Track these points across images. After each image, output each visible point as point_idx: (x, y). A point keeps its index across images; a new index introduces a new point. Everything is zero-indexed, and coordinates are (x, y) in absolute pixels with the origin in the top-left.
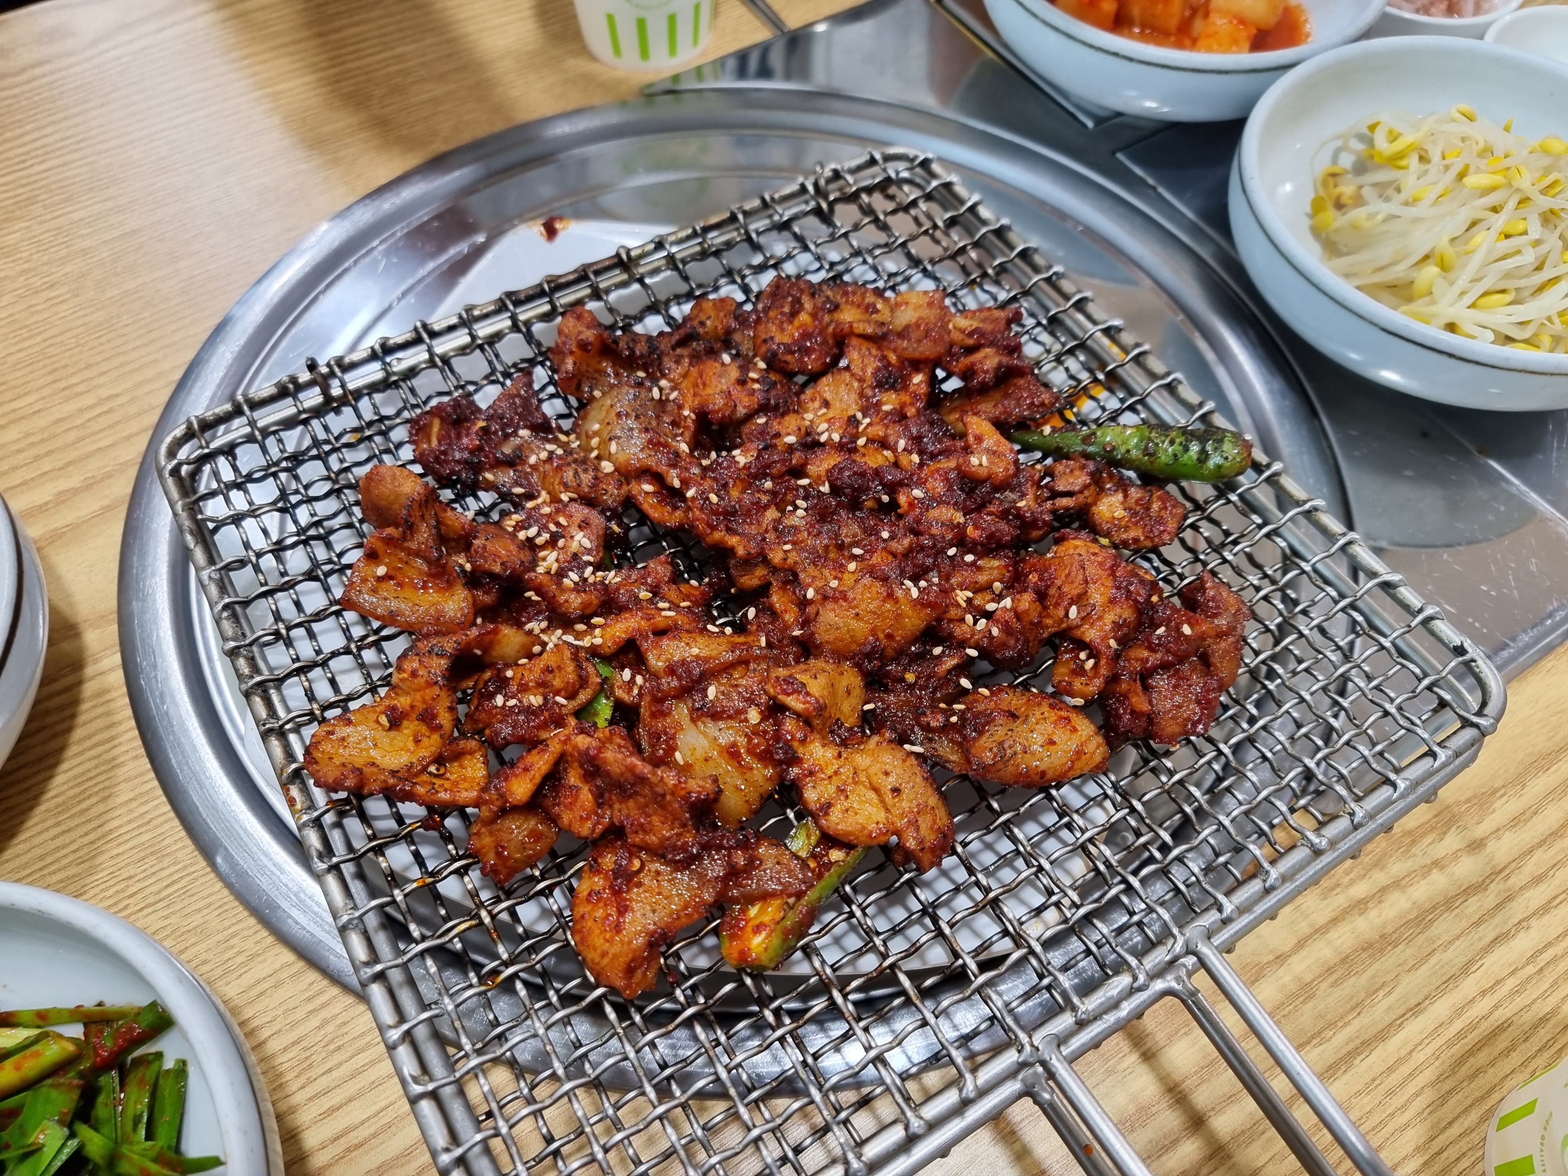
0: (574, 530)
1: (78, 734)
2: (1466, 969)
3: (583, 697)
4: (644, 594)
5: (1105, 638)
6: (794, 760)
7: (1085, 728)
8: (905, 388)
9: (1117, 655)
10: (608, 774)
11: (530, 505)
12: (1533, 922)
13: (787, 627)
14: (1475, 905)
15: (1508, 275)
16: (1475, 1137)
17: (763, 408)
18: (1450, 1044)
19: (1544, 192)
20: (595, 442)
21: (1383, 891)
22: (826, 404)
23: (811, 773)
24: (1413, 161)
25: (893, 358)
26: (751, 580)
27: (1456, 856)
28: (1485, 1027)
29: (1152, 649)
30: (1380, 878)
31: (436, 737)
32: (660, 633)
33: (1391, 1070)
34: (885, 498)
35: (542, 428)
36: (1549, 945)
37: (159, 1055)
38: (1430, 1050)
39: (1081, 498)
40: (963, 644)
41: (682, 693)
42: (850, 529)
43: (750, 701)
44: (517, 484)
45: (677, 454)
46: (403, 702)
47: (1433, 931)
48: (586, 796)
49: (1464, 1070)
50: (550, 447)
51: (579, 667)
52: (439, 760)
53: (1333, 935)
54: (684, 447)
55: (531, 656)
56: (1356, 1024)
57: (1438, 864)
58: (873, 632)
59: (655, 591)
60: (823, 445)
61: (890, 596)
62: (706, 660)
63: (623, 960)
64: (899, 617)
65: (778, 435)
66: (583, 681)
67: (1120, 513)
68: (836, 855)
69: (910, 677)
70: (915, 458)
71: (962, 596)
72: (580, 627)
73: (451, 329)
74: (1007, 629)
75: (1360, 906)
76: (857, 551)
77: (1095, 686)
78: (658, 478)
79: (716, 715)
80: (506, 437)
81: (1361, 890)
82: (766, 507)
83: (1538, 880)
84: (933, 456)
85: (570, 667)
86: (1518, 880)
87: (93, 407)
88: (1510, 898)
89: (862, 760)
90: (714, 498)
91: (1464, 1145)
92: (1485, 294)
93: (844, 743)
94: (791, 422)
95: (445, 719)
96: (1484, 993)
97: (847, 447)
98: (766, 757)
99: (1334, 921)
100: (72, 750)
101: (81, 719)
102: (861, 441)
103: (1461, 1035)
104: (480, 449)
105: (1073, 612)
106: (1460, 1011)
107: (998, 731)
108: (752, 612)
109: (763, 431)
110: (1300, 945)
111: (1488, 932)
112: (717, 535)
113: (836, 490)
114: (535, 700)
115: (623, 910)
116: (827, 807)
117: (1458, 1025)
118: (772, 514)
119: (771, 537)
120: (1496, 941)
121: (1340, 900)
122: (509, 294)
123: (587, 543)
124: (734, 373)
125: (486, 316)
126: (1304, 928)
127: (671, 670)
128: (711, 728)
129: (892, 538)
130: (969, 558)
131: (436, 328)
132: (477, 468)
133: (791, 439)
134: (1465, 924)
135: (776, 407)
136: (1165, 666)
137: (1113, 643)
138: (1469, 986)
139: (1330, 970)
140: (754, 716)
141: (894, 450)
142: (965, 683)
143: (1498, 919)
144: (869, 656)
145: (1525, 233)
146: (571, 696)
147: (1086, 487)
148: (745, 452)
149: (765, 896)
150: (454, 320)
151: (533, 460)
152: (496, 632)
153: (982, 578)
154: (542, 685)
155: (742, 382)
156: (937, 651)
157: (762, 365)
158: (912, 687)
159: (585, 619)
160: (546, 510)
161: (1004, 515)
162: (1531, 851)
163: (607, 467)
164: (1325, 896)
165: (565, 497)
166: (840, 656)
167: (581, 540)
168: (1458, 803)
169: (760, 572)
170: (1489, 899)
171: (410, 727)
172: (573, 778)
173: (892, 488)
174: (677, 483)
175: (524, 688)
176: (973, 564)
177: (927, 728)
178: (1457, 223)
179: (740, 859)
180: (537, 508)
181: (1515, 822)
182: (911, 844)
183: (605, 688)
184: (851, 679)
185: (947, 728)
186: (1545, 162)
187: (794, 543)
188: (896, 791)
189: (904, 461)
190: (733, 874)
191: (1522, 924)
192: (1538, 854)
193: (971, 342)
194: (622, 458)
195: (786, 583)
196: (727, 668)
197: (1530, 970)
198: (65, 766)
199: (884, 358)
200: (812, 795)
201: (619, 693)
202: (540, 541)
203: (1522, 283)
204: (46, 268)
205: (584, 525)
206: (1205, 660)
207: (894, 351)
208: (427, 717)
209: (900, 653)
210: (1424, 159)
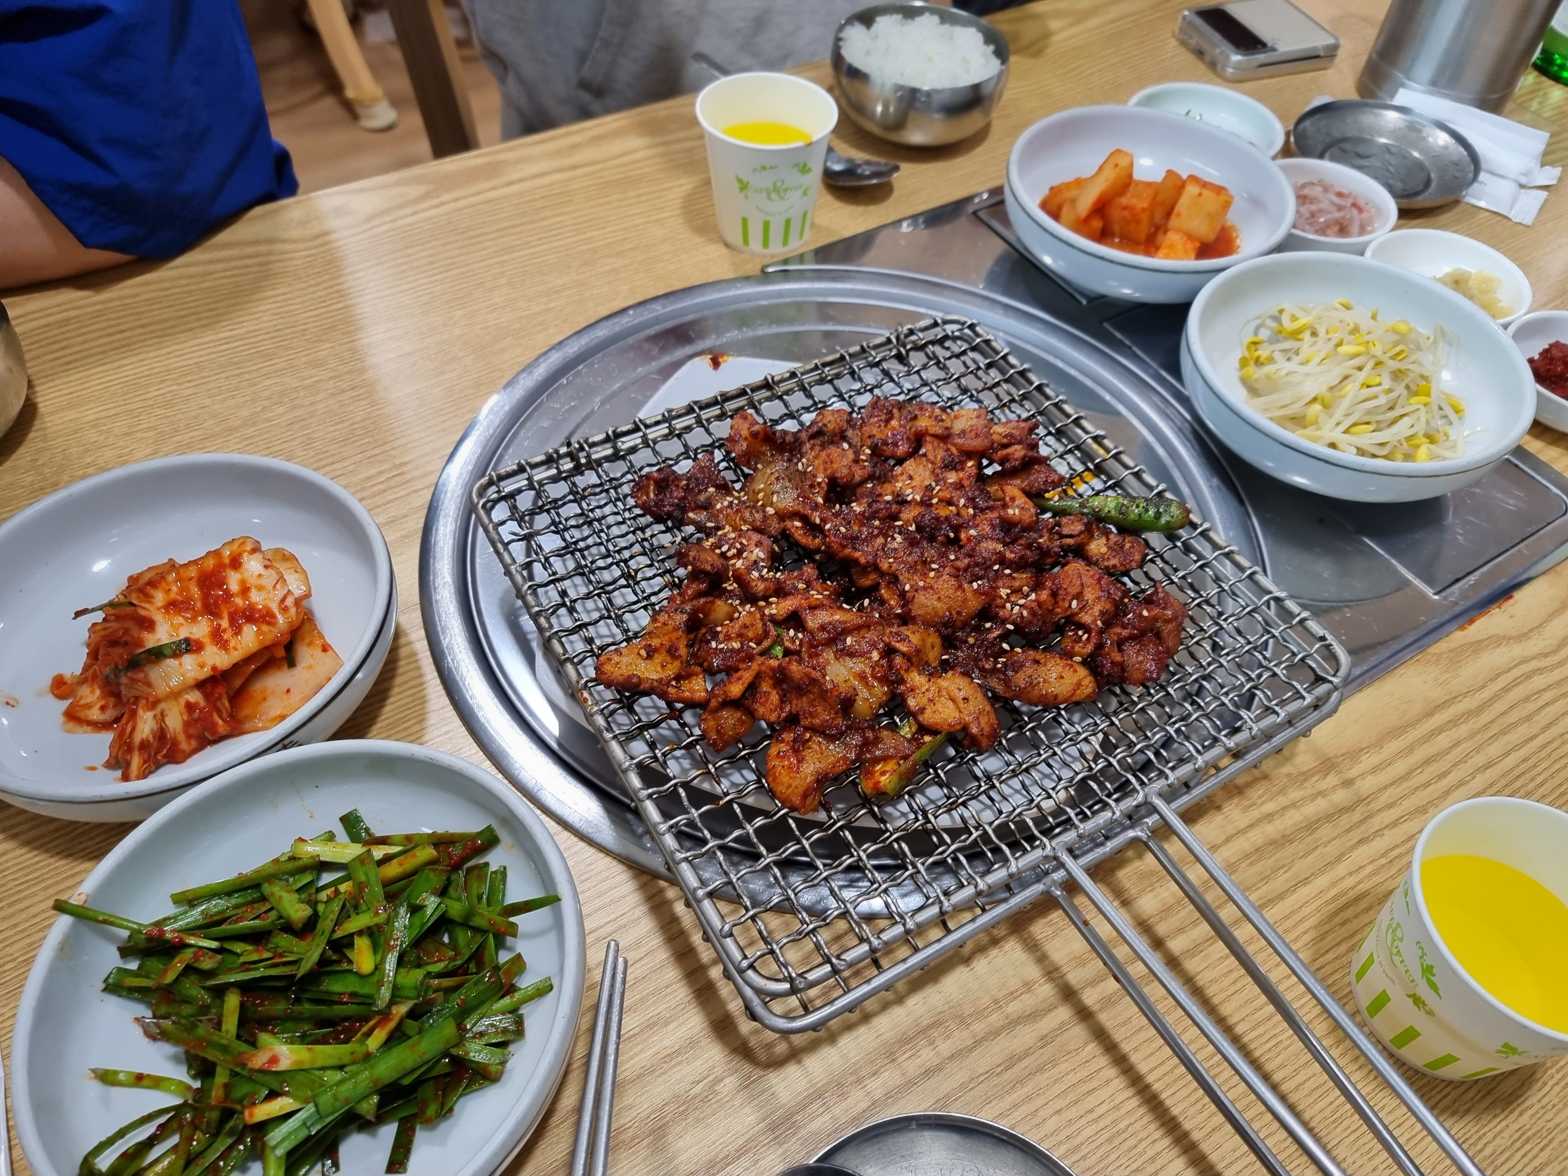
0: (752, 547)
1: (398, 680)
2: (1339, 859)
3: (766, 644)
4: (801, 586)
5: (1094, 621)
6: (902, 681)
7: (1082, 672)
8: (962, 469)
9: (1101, 632)
10: (791, 679)
11: (720, 533)
12: (1386, 832)
13: (892, 608)
14: (1345, 821)
15: (1369, 412)
16: (1344, 960)
17: (871, 477)
18: (1327, 903)
19: (1393, 358)
20: (761, 495)
21: (1285, 809)
22: (911, 478)
23: (912, 690)
24: (1307, 336)
25: (954, 450)
26: (866, 582)
27: (1334, 788)
28: (1352, 894)
29: (1124, 627)
30: (1282, 801)
31: (677, 663)
32: (813, 608)
33: (1287, 917)
34: (952, 535)
35: (724, 488)
36: (1397, 846)
37: (487, 864)
38: (1313, 906)
39: (1079, 539)
40: (1004, 621)
41: (830, 642)
42: (931, 553)
43: (874, 646)
44: (709, 520)
45: (817, 504)
46: (655, 642)
47: (1318, 834)
48: (775, 697)
49: (1337, 920)
50: (729, 499)
51: (765, 625)
52: (678, 678)
53: (1250, 834)
54: (820, 500)
55: (732, 619)
56: (1264, 889)
57: (1321, 793)
58: (949, 610)
59: (808, 584)
60: (909, 502)
61: (960, 587)
62: (845, 623)
63: (801, 790)
64: (965, 600)
65: (880, 495)
66: (766, 634)
67: (1104, 550)
68: (927, 738)
69: (971, 640)
70: (971, 511)
71: (1004, 592)
72: (762, 603)
73: (657, 423)
74: (1032, 612)
75: (1269, 817)
76: (934, 566)
77: (1089, 648)
78: (805, 519)
79: (852, 655)
80: (700, 492)
81: (1269, 807)
82: (877, 536)
83: (1390, 806)
84: (982, 510)
85: (760, 625)
86: (1375, 806)
87: (390, 470)
88: (1370, 816)
89: (943, 683)
90: (843, 530)
91: (1336, 965)
92: (1354, 425)
93: (931, 675)
94: (888, 487)
95: (683, 651)
96: (1351, 874)
97: (925, 503)
98: (883, 680)
99: (1251, 826)
100: (395, 691)
101: (400, 671)
102: (935, 501)
103: (1335, 898)
104: (684, 498)
105: (1074, 604)
106: (1334, 884)
107: (1029, 670)
108: (866, 602)
109: (871, 492)
110: (1228, 840)
111: (1355, 836)
112: (848, 551)
113: (919, 529)
114: (736, 645)
115: (800, 761)
116: (922, 710)
117: (1333, 892)
118: (880, 540)
119: (880, 553)
120: (1360, 842)
121: (1255, 814)
122: (696, 403)
123: (762, 555)
124: (851, 456)
125: (680, 416)
126: (1231, 830)
127: (823, 628)
128: (849, 662)
129: (957, 559)
130: (1007, 571)
131: (648, 422)
132: (684, 510)
133: (889, 498)
134: (1339, 831)
135: (879, 478)
136: (1132, 637)
137: (1099, 623)
138: (1341, 869)
139: (1248, 856)
140: (875, 656)
141: (957, 506)
142: (1005, 646)
143: (1362, 828)
144: (945, 625)
145: (1380, 384)
146: (758, 644)
147: (1081, 532)
148: (859, 505)
149: (885, 759)
150: (660, 418)
151: (719, 506)
152: (713, 603)
153: (1017, 584)
154: (740, 636)
155: (856, 461)
156: (988, 625)
157: (868, 451)
158: (972, 646)
159: (766, 598)
160: (733, 535)
161: (1029, 546)
162: (1385, 788)
163: (770, 511)
164: (1246, 809)
165: (744, 528)
166: (927, 624)
167: (759, 553)
168: (1336, 757)
169: (873, 576)
170: (1356, 816)
171: (658, 658)
172: (765, 687)
173: (957, 529)
174: (818, 521)
175: (728, 638)
176: (1010, 575)
177: (982, 670)
178: (1333, 378)
179: (870, 735)
180: (725, 535)
181: (1375, 770)
182: (974, 730)
183: (778, 640)
184: (934, 639)
185: (994, 670)
186: (1395, 338)
187: (895, 558)
188: (965, 699)
189: (963, 512)
190: (866, 744)
191: (1378, 833)
192: (1390, 791)
193: (1005, 441)
194: (781, 505)
195: (889, 583)
196: (858, 628)
197: (1383, 861)
198: (391, 700)
199: (948, 450)
200: (912, 703)
201: (787, 644)
202: (729, 554)
203: (1379, 418)
204: (348, 376)
205: (758, 544)
206: (1158, 635)
207: (955, 445)
208: (672, 651)
209: (965, 624)
210: (1314, 334)
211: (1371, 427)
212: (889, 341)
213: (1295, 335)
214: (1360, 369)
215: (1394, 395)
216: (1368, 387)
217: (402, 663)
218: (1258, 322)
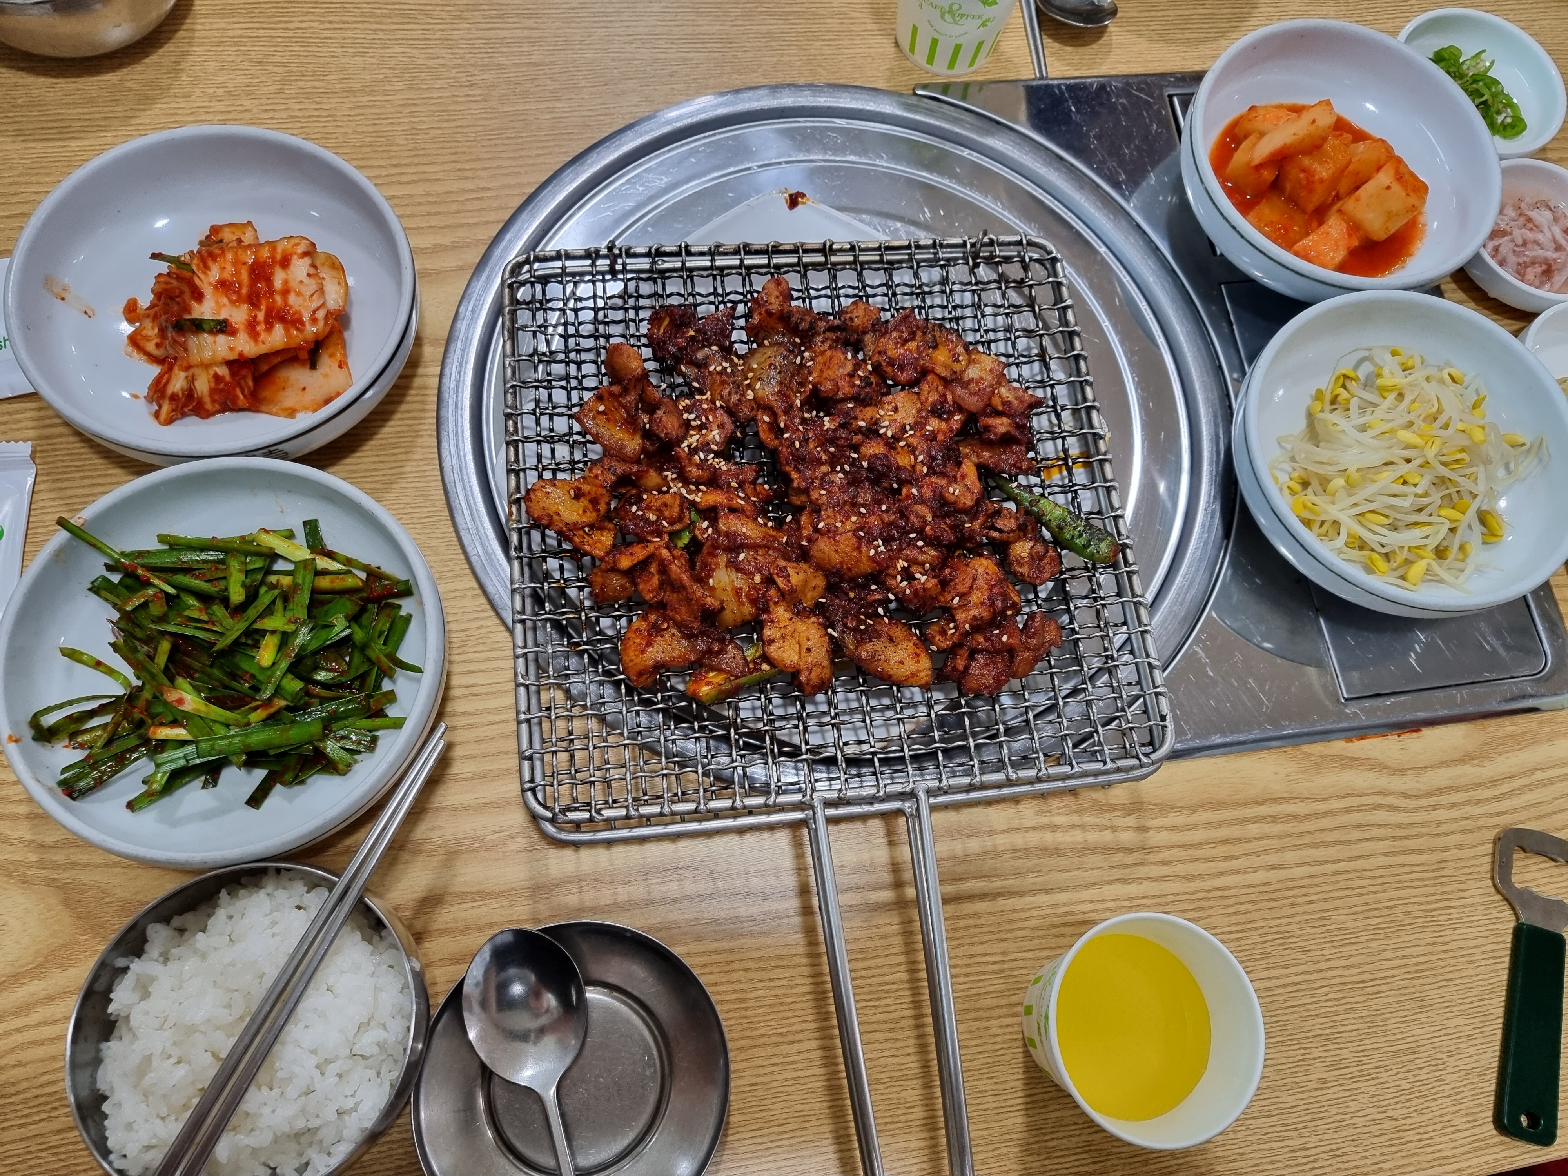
0: (714, 427)
2: (1089, 886)
3: (677, 527)
4: (734, 484)
5: (965, 622)
6: (767, 611)
7: (926, 664)
8: (947, 420)
9: (967, 633)
10: (669, 576)
11: (698, 397)
12: (1145, 882)
13: (801, 538)
14: (1118, 858)
15: (1392, 507)
16: (1038, 963)
17: (855, 398)
18: (1055, 915)
19: (1446, 464)
20: (750, 375)
21: (1073, 826)
22: (896, 410)
23: (772, 622)
24: (1391, 397)
25: (949, 397)
26: (797, 501)
27: (1128, 828)
28: (1081, 917)
29: (986, 639)
30: (1076, 819)
31: (594, 514)
32: (732, 510)
33: (1015, 911)
34: (895, 486)
35: (727, 351)
36: (1146, 897)
37: (400, 607)
38: (1042, 913)
39: (1005, 535)
40: (889, 590)
41: (728, 550)
42: (866, 495)
43: (759, 571)
44: (697, 381)
45: (791, 406)
46: (586, 488)
47: (1085, 859)
48: (655, 581)
49: (1054, 931)
50: (725, 364)
51: (681, 510)
52: (592, 526)
53: (1029, 834)
54: (798, 403)
55: (660, 492)
56: (1011, 882)
57: (1113, 828)
58: (842, 563)
59: (741, 484)
60: (880, 435)
61: (858, 548)
62: (747, 537)
63: (639, 667)
64: (858, 561)
65: (856, 418)
66: (680, 519)
67: (1025, 554)
68: (765, 667)
69: (852, 595)
70: (925, 469)
71: (901, 564)
72: (693, 487)
73: (702, 254)
74: (915, 593)
75: (1055, 828)
76: (863, 510)
77: (946, 644)
78: (774, 415)
79: (739, 570)
80: (703, 347)
81: (1060, 820)
82: (823, 464)
83: (1165, 863)
84: (935, 473)
85: (676, 509)
86: (1151, 857)
88: (1141, 864)
89: (801, 626)
90: (797, 445)
91: (1029, 964)
92: (1372, 511)
93: (798, 614)
94: (869, 412)
95: (602, 507)
96: (1091, 901)
97: (891, 444)
98: (754, 602)
99: (1034, 828)
102: (902, 444)
103: (1065, 914)
104: (685, 348)
105: (957, 600)
106: (1071, 903)
107: (878, 645)
108: (789, 518)
109: (848, 413)
110: (1008, 831)
111: (1116, 874)
112: (788, 469)
113: (870, 469)
114: (652, 517)
115: (649, 644)
116: (771, 642)
117: (1066, 909)
118: (825, 469)
119: (816, 483)
120: (1118, 881)
121: (1045, 820)
122: (746, 245)
123: (718, 438)
124: (849, 368)
125: (726, 254)
126: (1015, 824)
127: (727, 534)
128: (734, 575)
129: (887, 511)
130: (920, 543)
131: (693, 250)
132: (678, 360)
133: (862, 424)
134: (1106, 864)
135: (863, 401)
136: (988, 651)
137: (967, 626)
138: (1086, 895)
139: (1015, 851)
140: (758, 578)
141: (916, 458)
142: (881, 611)
143: (1127, 871)
144: (834, 574)
145: (1415, 485)
146: (671, 524)
147: (1012, 531)
148: (832, 420)
149: (720, 670)
150: (705, 249)
151: (712, 368)
152: (647, 472)
153: (922, 558)
154: (659, 512)
155: (851, 375)
156: (874, 587)
157: (870, 367)
158: (850, 600)
159: (697, 484)
160: (705, 406)
161: (953, 528)
162: (1172, 847)
163: (750, 395)
164: (1038, 813)
165: (718, 403)
166: (818, 567)
167: (715, 435)
168: (1149, 803)
169: (803, 498)
170: (1130, 859)
171: (584, 502)
172: (653, 569)
173: (902, 483)
174: (782, 425)
175: (649, 508)
176: (921, 548)
177: (845, 625)
179: (716, 647)
180: (701, 402)
181: (1174, 829)
182: (803, 679)
183: (691, 526)
184: (820, 582)
185: (856, 630)
186: (1465, 442)
187: (829, 492)
188: (809, 650)
189: (918, 467)
190: (709, 652)
191: (1138, 880)
192: (1174, 851)
193: (1000, 408)
194: (760, 393)
195: (814, 511)
196: (757, 547)
197: (1127, 903)
199: (944, 396)
200: (767, 633)
201: (697, 532)
202: (694, 424)
203: (1399, 516)
205: (721, 426)
206: (1013, 658)
207: (953, 393)
208: (594, 502)
209: (852, 580)
210: (1401, 396)
211: (1386, 521)
212: (964, 244)
213: (1383, 391)
214: (1408, 461)
215: (1426, 501)
216: (1405, 483)
217: (412, 392)
218: (1367, 353)
